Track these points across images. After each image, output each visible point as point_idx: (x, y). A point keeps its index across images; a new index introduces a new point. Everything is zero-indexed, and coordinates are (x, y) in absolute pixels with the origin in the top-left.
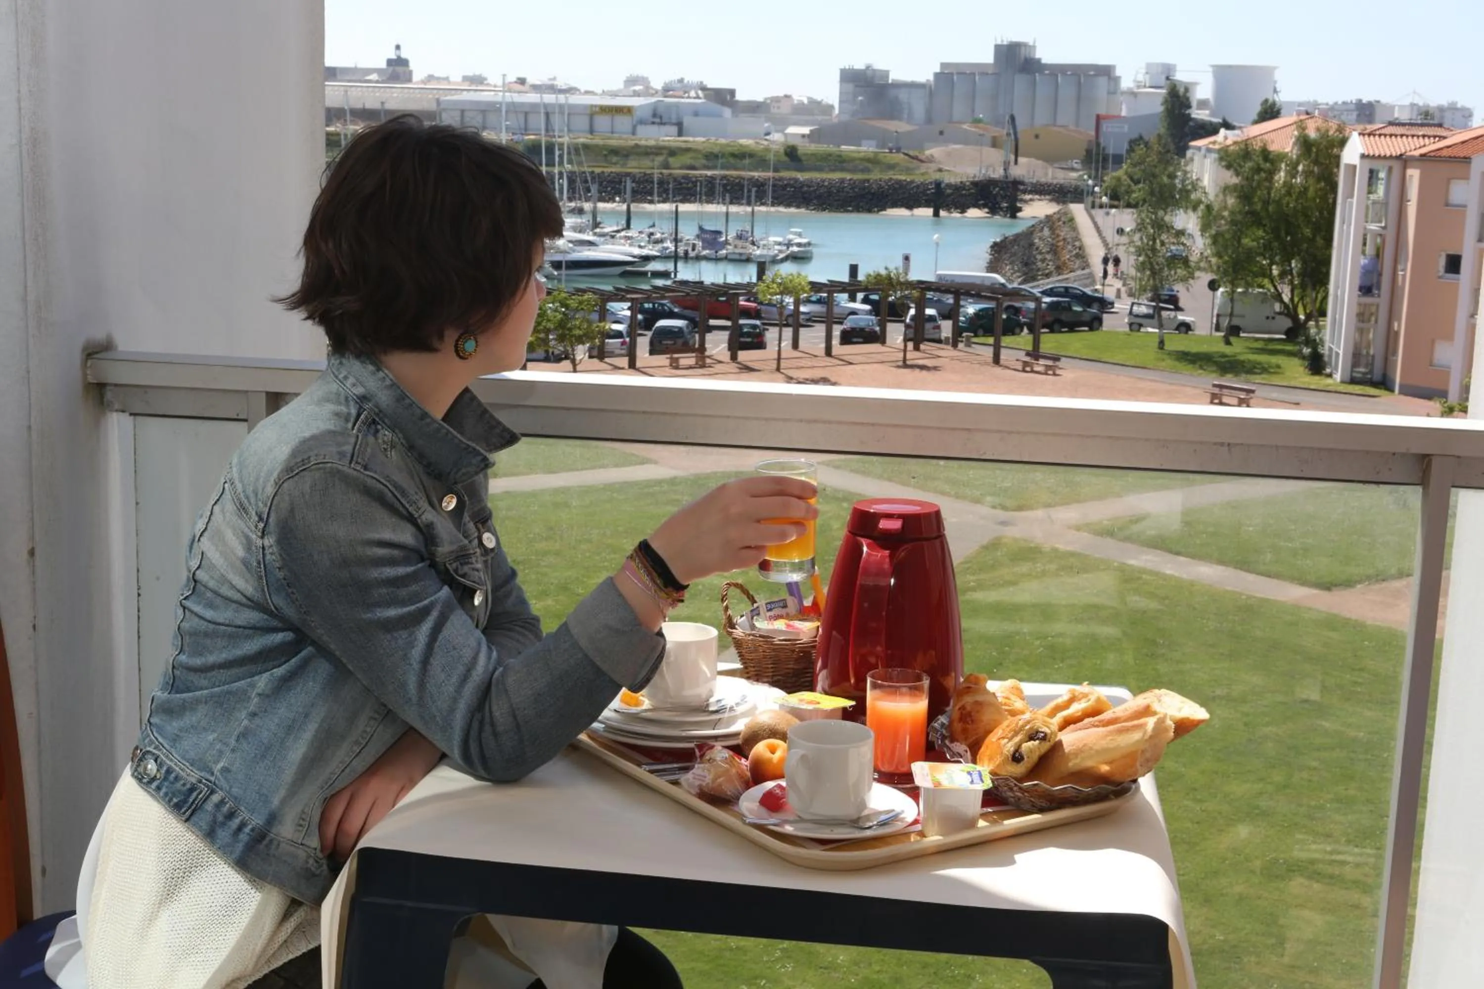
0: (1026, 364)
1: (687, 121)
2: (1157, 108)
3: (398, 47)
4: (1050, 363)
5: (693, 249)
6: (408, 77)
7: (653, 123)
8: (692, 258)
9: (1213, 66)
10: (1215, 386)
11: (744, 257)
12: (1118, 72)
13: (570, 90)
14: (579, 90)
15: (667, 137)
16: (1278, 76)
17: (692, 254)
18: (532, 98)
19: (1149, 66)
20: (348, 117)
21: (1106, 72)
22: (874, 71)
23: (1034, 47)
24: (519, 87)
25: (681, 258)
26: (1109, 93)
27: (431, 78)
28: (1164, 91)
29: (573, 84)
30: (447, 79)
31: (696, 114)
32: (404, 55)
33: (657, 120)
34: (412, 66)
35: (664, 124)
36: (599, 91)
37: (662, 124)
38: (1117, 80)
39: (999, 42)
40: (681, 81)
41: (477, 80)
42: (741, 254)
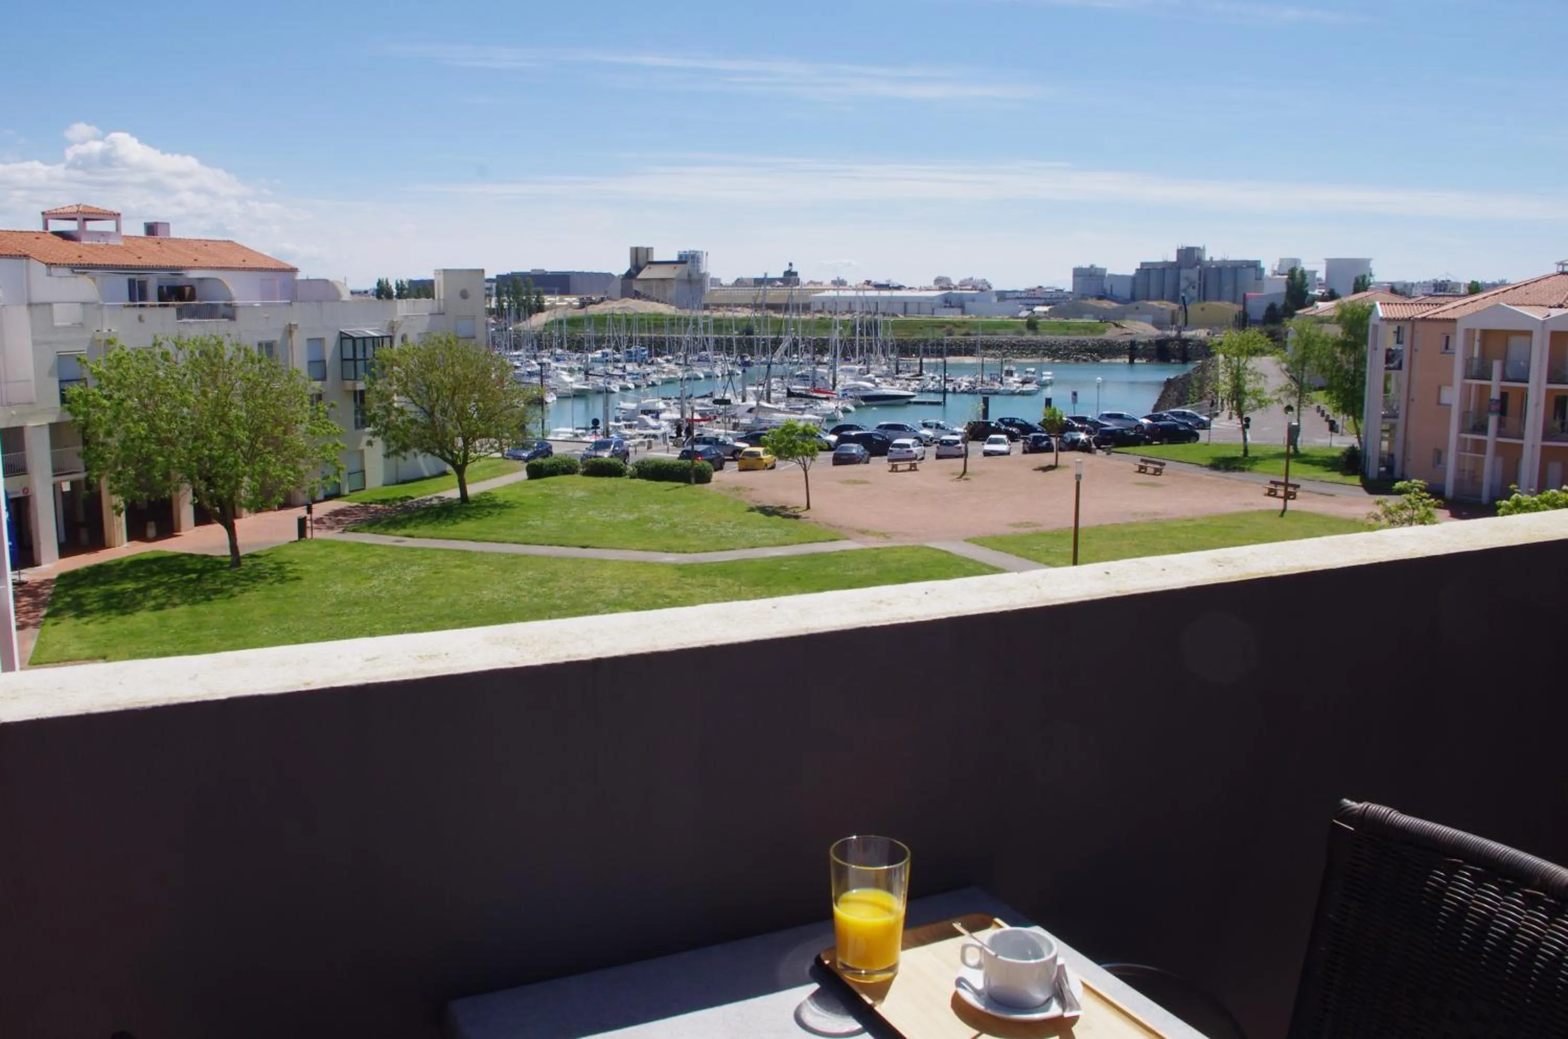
0: (1141, 467)
1: (968, 305)
2: (1283, 289)
3: (791, 264)
4: (1158, 466)
5: (959, 387)
6: (797, 282)
7: (945, 307)
8: (959, 393)
9: (1327, 260)
10: (1272, 482)
11: (992, 392)
12: (1263, 265)
13: (899, 288)
14: (905, 287)
15: (953, 316)
16: (1373, 265)
17: (958, 390)
18: (874, 293)
19: (1282, 260)
20: (764, 308)
21: (1254, 266)
22: (1096, 269)
23: (1204, 249)
24: (866, 287)
25: (950, 392)
26: (1256, 279)
27: (811, 282)
28: (1286, 277)
29: (901, 283)
30: (821, 283)
31: (973, 300)
32: (794, 270)
33: (948, 305)
34: (799, 276)
35: (953, 307)
36: (917, 287)
37: (951, 307)
38: (1262, 270)
39: (1180, 248)
40: (971, 279)
41: (839, 284)
42: (990, 389)
